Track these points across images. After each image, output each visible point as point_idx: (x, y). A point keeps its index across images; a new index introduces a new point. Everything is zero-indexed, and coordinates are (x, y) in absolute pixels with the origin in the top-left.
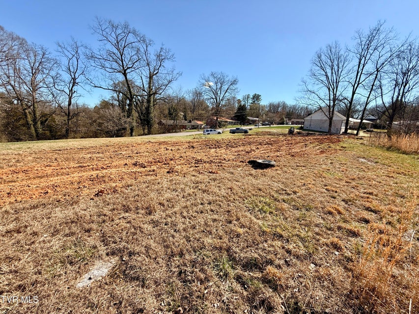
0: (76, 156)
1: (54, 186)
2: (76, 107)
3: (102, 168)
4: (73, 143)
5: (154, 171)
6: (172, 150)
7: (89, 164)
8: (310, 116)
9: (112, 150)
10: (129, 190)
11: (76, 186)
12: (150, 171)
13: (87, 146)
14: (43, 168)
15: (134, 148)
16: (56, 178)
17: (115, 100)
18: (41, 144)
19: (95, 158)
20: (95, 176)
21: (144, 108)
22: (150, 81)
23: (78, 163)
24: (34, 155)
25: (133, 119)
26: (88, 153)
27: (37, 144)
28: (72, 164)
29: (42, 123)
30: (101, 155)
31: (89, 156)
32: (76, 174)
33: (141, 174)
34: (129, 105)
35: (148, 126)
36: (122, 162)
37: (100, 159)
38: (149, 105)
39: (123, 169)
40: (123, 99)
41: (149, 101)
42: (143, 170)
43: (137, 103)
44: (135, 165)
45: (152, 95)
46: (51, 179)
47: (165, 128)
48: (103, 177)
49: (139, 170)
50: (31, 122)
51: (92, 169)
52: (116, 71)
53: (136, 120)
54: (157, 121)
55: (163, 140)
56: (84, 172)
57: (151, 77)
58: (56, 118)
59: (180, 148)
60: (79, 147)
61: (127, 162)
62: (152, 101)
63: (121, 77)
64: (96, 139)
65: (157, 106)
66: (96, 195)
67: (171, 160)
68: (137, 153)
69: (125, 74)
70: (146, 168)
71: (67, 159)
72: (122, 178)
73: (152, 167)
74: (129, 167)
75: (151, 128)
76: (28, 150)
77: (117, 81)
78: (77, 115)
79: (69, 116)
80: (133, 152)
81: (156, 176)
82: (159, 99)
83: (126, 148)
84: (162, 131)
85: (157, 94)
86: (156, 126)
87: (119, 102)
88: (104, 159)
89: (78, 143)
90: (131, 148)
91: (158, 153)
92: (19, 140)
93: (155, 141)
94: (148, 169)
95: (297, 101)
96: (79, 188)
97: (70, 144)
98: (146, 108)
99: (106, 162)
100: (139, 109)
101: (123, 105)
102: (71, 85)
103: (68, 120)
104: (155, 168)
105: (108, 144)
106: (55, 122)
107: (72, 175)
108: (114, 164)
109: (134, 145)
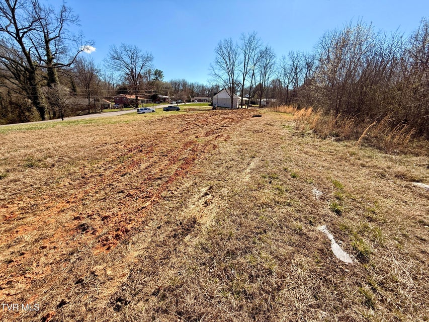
8: (216, 95)
95: (210, 83)
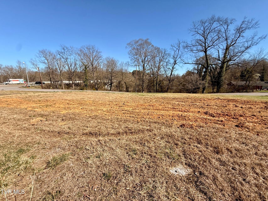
0: (171, 102)
1: (162, 115)
2: (173, 76)
3: (185, 111)
4: (170, 95)
5: (222, 121)
6: (242, 107)
7: (178, 108)
9: (191, 101)
10: (201, 130)
11: (171, 118)
12: (218, 121)
13: (177, 97)
14: (158, 106)
15: (205, 102)
16: (163, 112)
17: (196, 70)
18: (158, 94)
19: (181, 105)
20: (180, 115)
21: (216, 73)
22: (226, 52)
23: (173, 106)
24: (155, 99)
25: (206, 82)
26: (177, 101)
27: (156, 94)
28: (170, 106)
29: (159, 85)
30: (183, 103)
31: (177, 103)
32: (171, 112)
33: (210, 121)
34: (204, 72)
35: (217, 87)
36: (197, 110)
37: (183, 106)
38: (221, 71)
39: (197, 114)
40: (201, 68)
41: (222, 67)
42: (213, 118)
43: (211, 70)
44: (206, 113)
45: (226, 62)
46: (161, 111)
47: (234, 88)
48: (185, 116)
49: (209, 118)
50: (155, 84)
51: (179, 110)
52: (200, 51)
53: (208, 82)
54: (227, 82)
55: (231, 98)
56: (175, 111)
57: (227, 49)
58: (164, 82)
59: (252, 106)
60: (173, 97)
61: (200, 111)
62: (225, 67)
63: (202, 54)
64: (181, 93)
65: (229, 71)
66: (180, 126)
67: (241, 116)
68: (208, 106)
69: (205, 52)
70: (214, 118)
71: (167, 103)
72: (196, 120)
73: (220, 118)
74: (202, 114)
75: (220, 88)
76: (154, 97)
77: (199, 58)
78: (173, 80)
79: (170, 81)
80: (204, 104)
81: (224, 126)
82: (232, 65)
83: (199, 101)
84: (231, 90)
85: (231, 61)
86: (226, 86)
87: (198, 71)
88: (185, 106)
89: (172, 95)
90: (203, 101)
91: (226, 108)
92: (150, 92)
93: (224, 98)
94: (217, 119)
96: (173, 119)
97: (169, 95)
98: (218, 73)
99: (187, 108)
100: (212, 74)
101: (200, 73)
102: (173, 65)
103: (169, 83)
104: (223, 120)
105: (188, 97)
106: (163, 84)
107: (170, 112)
108: (191, 110)
109: (206, 100)
